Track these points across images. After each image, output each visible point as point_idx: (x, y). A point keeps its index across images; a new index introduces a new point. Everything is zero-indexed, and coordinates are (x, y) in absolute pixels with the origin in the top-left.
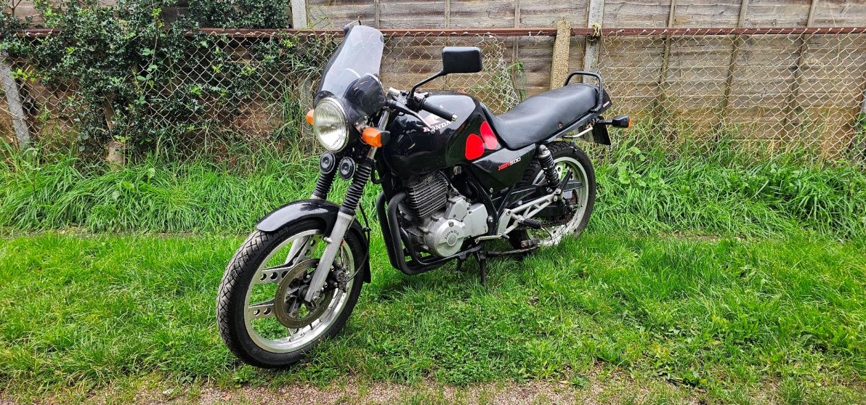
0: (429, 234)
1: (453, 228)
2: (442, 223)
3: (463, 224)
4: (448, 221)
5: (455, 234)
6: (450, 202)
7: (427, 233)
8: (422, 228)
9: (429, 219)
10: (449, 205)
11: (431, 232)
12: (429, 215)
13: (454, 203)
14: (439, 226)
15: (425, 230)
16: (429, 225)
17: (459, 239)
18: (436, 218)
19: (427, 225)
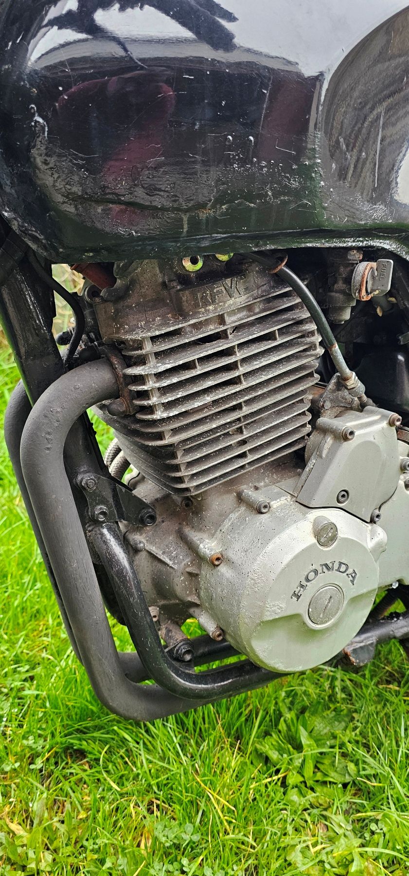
0: (223, 569)
1: (330, 553)
2: (282, 523)
3: (380, 534)
4: (314, 514)
5: (341, 579)
6: (325, 431)
7: (215, 562)
8: (194, 536)
9: (230, 499)
10: (319, 448)
11: (229, 562)
12: (230, 483)
13: (345, 436)
14: (266, 538)
15: (209, 546)
16: (227, 524)
17: (355, 600)
18: (258, 497)
19: (218, 525)
